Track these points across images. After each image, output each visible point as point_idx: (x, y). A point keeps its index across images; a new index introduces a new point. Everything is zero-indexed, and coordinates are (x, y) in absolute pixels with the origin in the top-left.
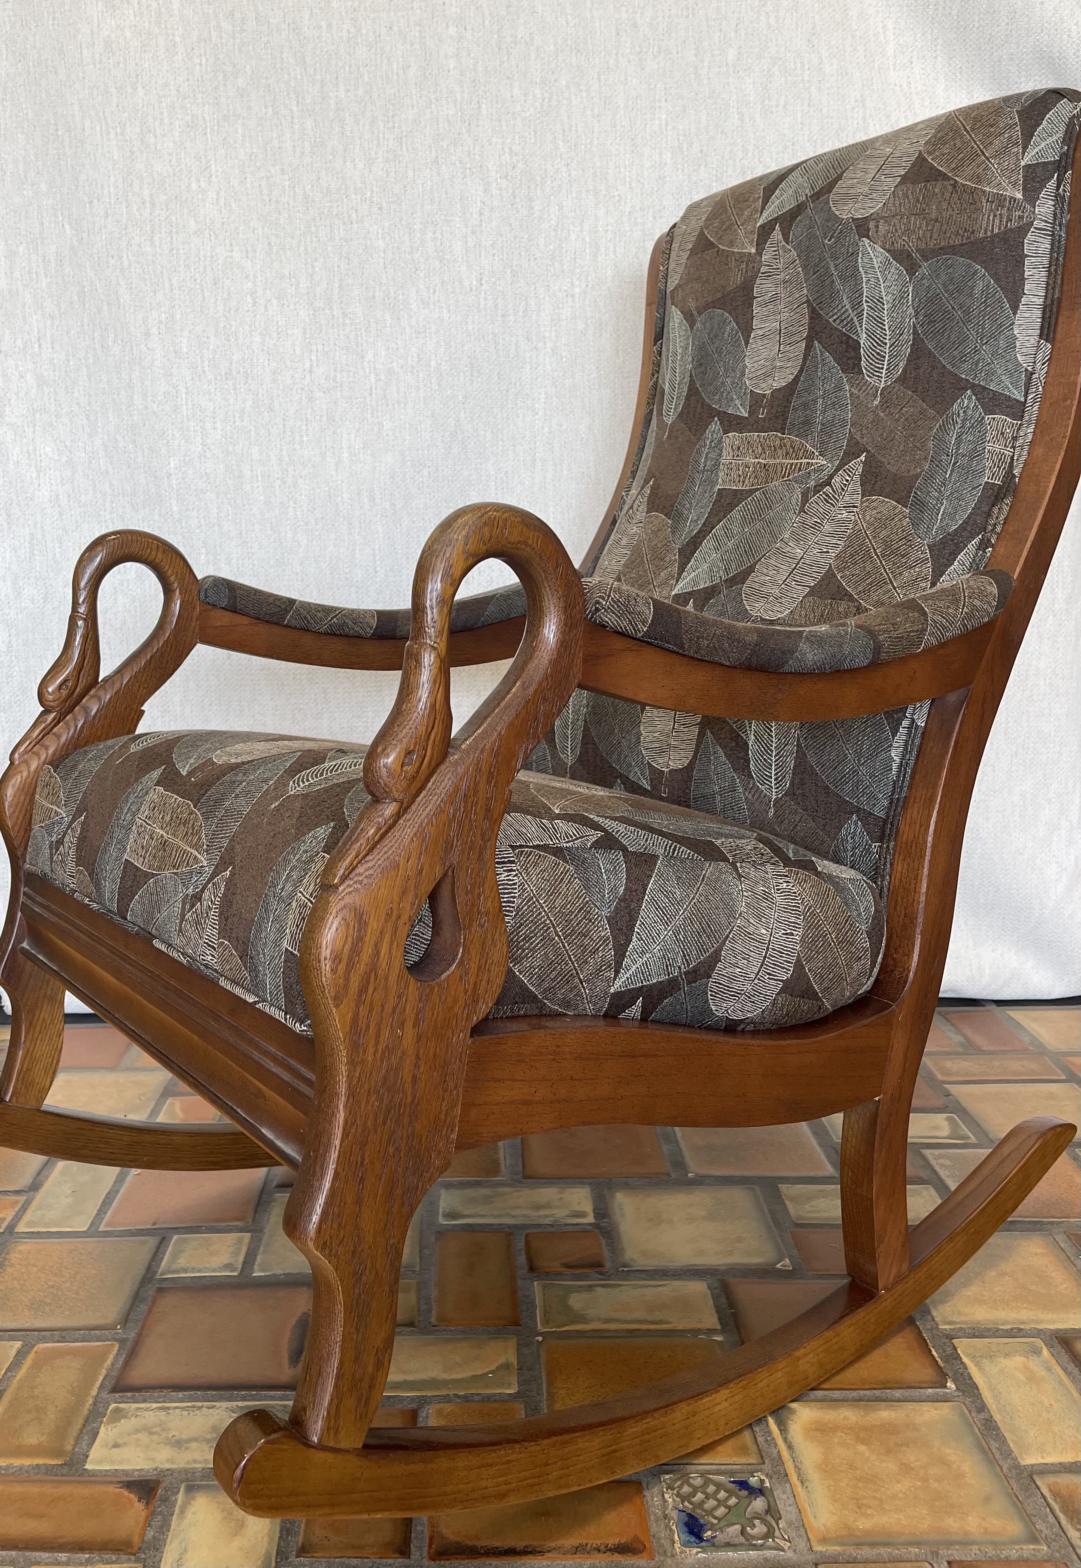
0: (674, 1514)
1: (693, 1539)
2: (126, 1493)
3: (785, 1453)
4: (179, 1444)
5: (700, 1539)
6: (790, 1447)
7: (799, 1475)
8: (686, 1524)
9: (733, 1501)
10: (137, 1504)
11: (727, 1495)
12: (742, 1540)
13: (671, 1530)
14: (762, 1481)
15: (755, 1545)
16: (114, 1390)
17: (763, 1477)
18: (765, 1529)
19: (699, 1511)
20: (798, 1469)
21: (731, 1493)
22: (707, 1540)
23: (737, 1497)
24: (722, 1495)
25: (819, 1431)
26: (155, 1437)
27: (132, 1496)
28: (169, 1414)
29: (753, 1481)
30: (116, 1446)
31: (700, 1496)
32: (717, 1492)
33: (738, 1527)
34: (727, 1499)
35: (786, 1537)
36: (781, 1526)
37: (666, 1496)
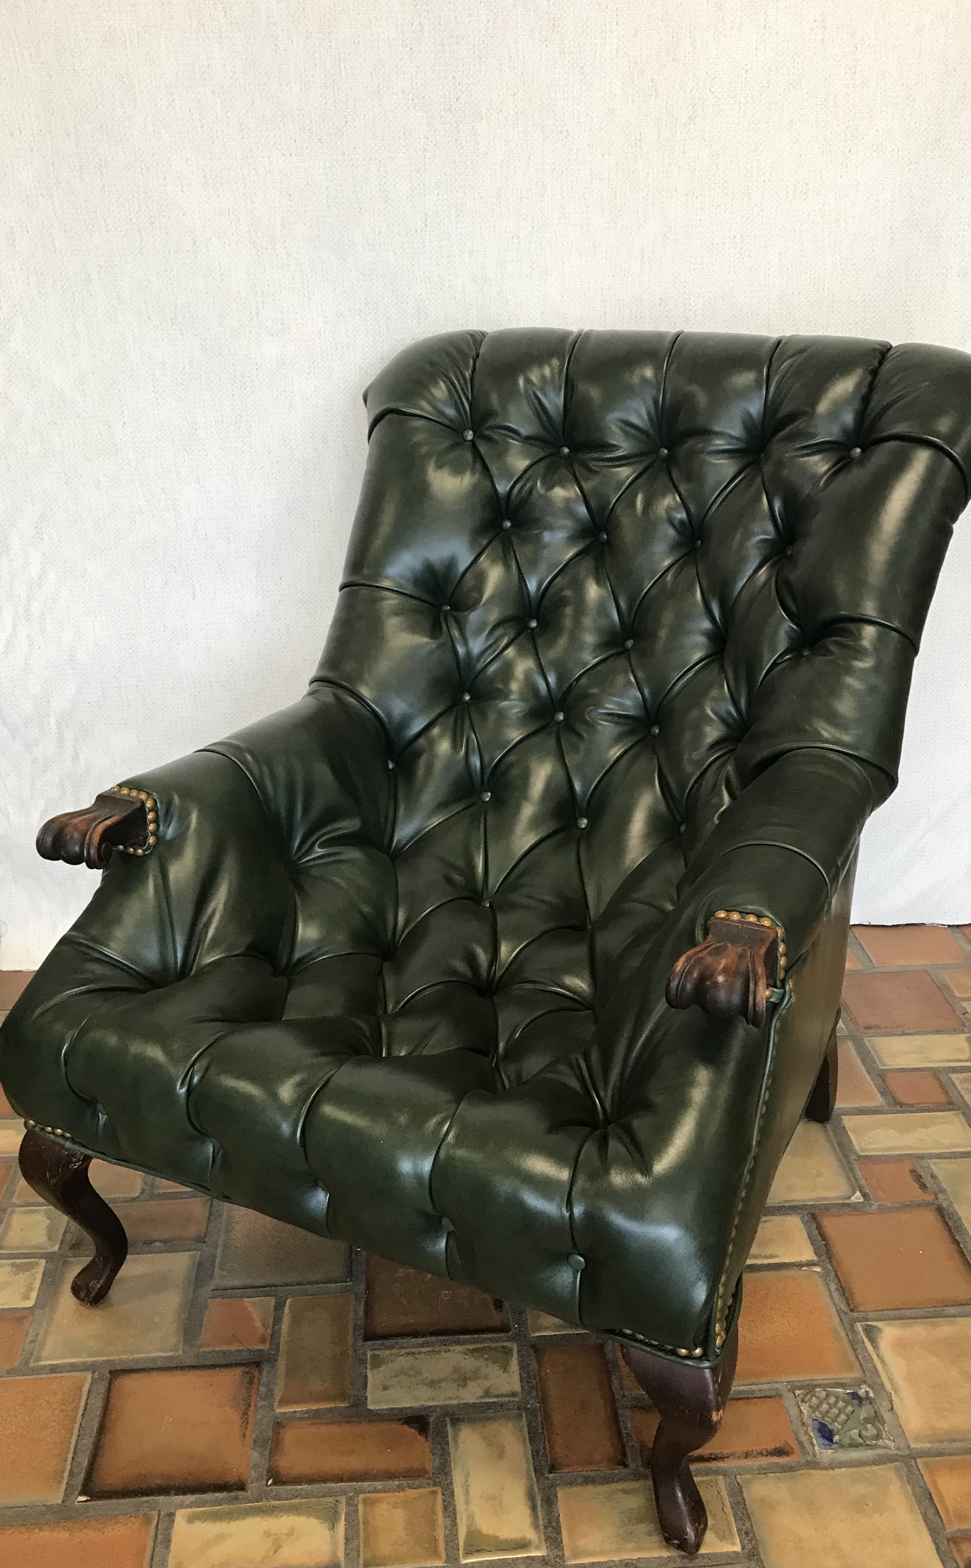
0: (809, 1421)
1: (827, 1442)
2: (406, 1428)
3: (879, 1367)
4: (432, 1384)
5: (831, 1441)
6: (883, 1362)
7: (892, 1385)
8: (820, 1431)
9: (850, 1408)
10: (419, 1437)
11: (844, 1405)
12: (861, 1441)
13: (810, 1436)
14: (867, 1393)
15: (870, 1445)
16: (367, 1338)
17: (868, 1389)
18: (875, 1432)
19: (827, 1419)
20: (891, 1380)
21: (847, 1403)
22: (836, 1443)
23: (852, 1405)
24: (841, 1404)
25: (901, 1346)
26: (412, 1379)
27: (413, 1431)
28: (416, 1358)
29: (861, 1392)
30: (385, 1388)
31: (825, 1407)
32: (837, 1402)
33: (856, 1431)
34: (845, 1407)
35: (891, 1438)
36: (886, 1429)
37: (802, 1408)
